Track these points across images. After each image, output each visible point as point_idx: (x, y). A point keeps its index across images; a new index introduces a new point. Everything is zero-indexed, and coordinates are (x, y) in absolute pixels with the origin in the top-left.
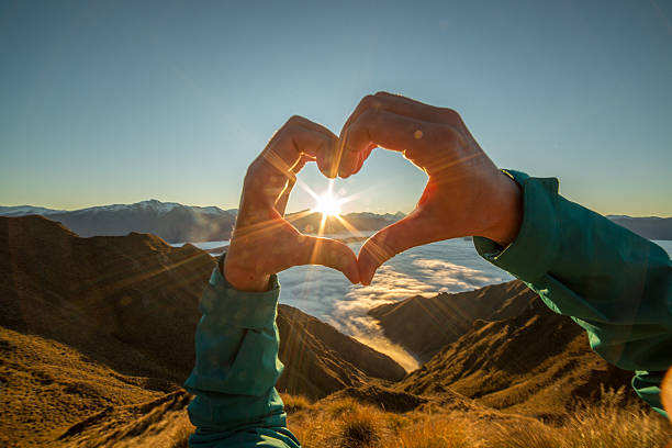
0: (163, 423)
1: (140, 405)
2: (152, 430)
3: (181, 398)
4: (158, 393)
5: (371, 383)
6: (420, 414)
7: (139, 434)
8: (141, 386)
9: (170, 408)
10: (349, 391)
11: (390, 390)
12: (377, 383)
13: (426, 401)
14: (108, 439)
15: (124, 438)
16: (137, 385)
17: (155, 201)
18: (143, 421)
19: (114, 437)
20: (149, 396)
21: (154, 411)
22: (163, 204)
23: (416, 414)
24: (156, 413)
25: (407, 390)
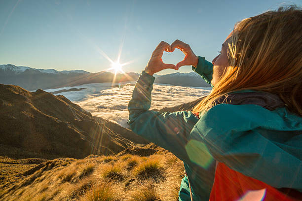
0: (43, 176)
1: (22, 173)
2: (37, 181)
3: (50, 164)
4: (32, 165)
5: (136, 146)
6: (156, 156)
7: (29, 184)
8: (21, 163)
9: (45, 170)
10: (127, 150)
11: (144, 148)
12: (139, 146)
13: (158, 151)
14: (10, 190)
15: (20, 187)
16: (18, 164)
17: (11, 65)
18: (31, 178)
19: (14, 188)
20: (27, 168)
21: (36, 173)
22: (17, 67)
23: (154, 155)
24: (37, 173)
25: (151, 147)
